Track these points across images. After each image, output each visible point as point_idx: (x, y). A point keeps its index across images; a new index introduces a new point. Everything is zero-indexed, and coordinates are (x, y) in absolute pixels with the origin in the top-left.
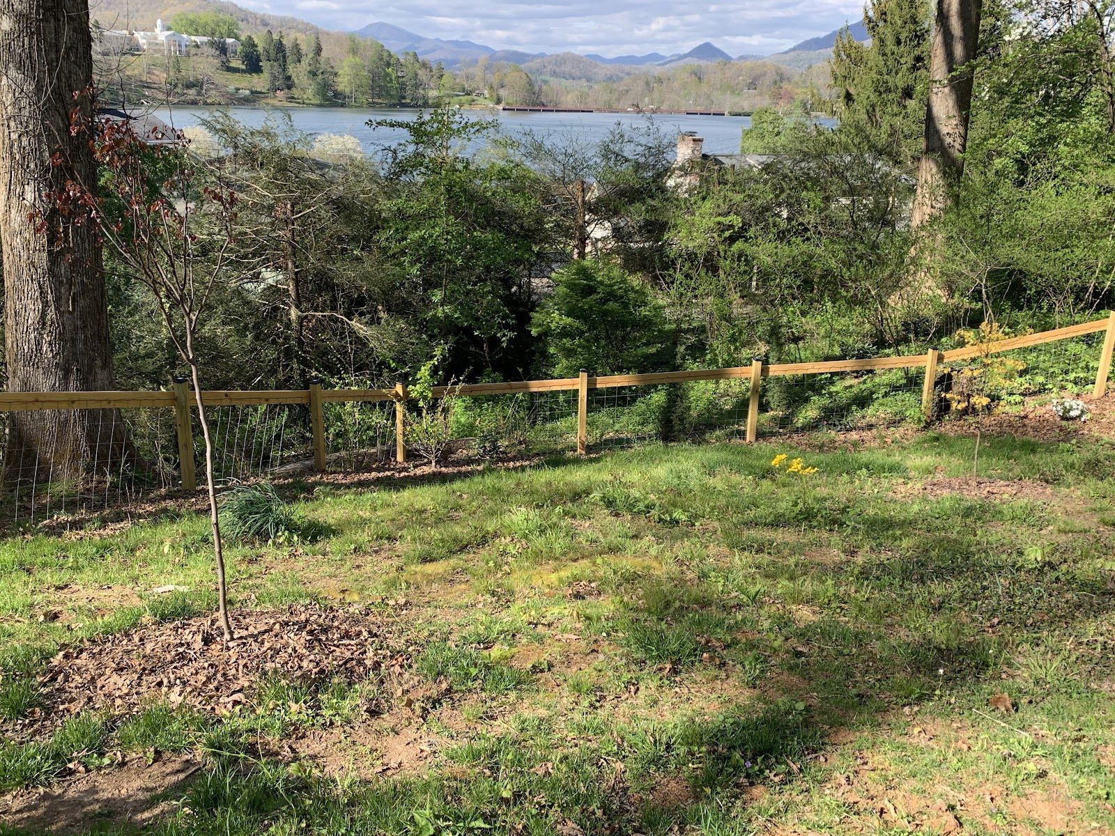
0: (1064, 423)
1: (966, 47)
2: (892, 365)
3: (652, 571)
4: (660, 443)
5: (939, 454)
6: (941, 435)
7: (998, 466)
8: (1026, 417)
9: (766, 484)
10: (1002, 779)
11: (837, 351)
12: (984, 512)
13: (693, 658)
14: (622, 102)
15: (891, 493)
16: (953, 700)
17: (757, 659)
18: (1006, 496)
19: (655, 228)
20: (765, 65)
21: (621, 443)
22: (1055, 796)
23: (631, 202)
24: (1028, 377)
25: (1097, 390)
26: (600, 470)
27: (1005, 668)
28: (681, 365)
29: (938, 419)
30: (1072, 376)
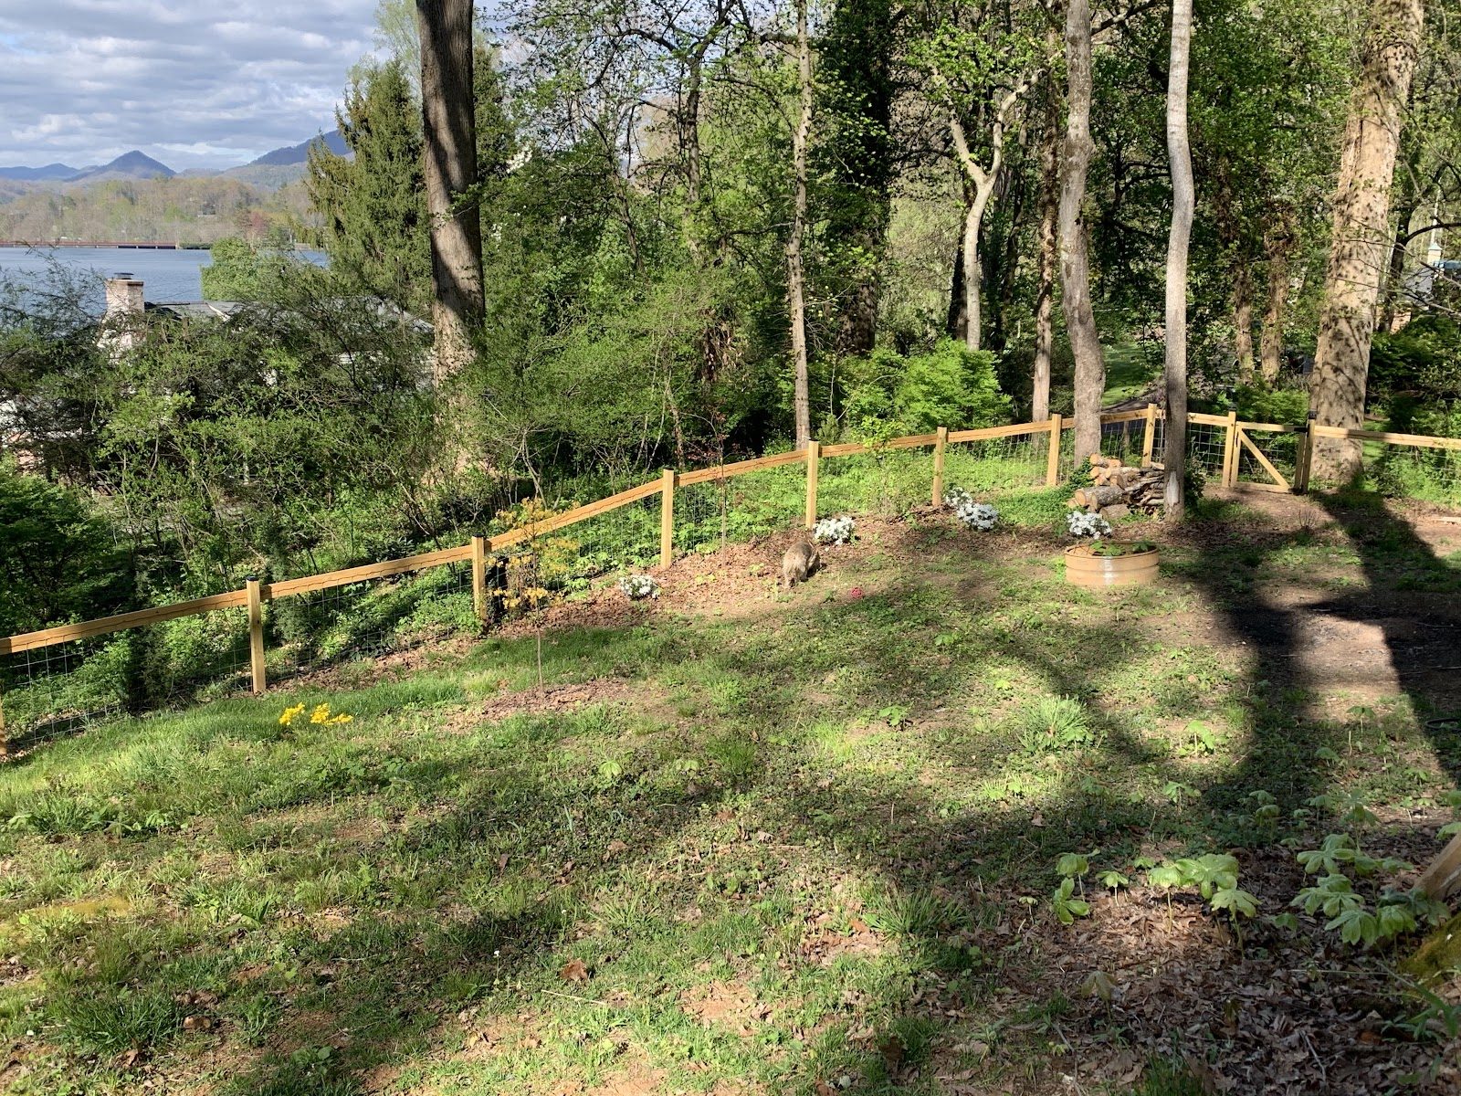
0: (635, 603)
1: (462, 167)
2: (434, 561)
3: (111, 914)
4: (127, 717)
5: (502, 664)
6: (502, 639)
7: (569, 669)
8: (595, 602)
9: (283, 748)
10: (577, 1071)
11: (363, 551)
12: (556, 728)
13: (169, 1031)
14: (15, 232)
15: (446, 728)
16: (519, 986)
17: (263, 1004)
18: (578, 703)
19: (80, 410)
20: (222, 183)
21: (67, 727)
22: (636, 1071)
23: (38, 375)
24: (590, 555)
25: (664, 559)
26: (29, 777)
27: (580, 924)
28: (145, 600)
29: (496, 621)
30: (637, 547)
